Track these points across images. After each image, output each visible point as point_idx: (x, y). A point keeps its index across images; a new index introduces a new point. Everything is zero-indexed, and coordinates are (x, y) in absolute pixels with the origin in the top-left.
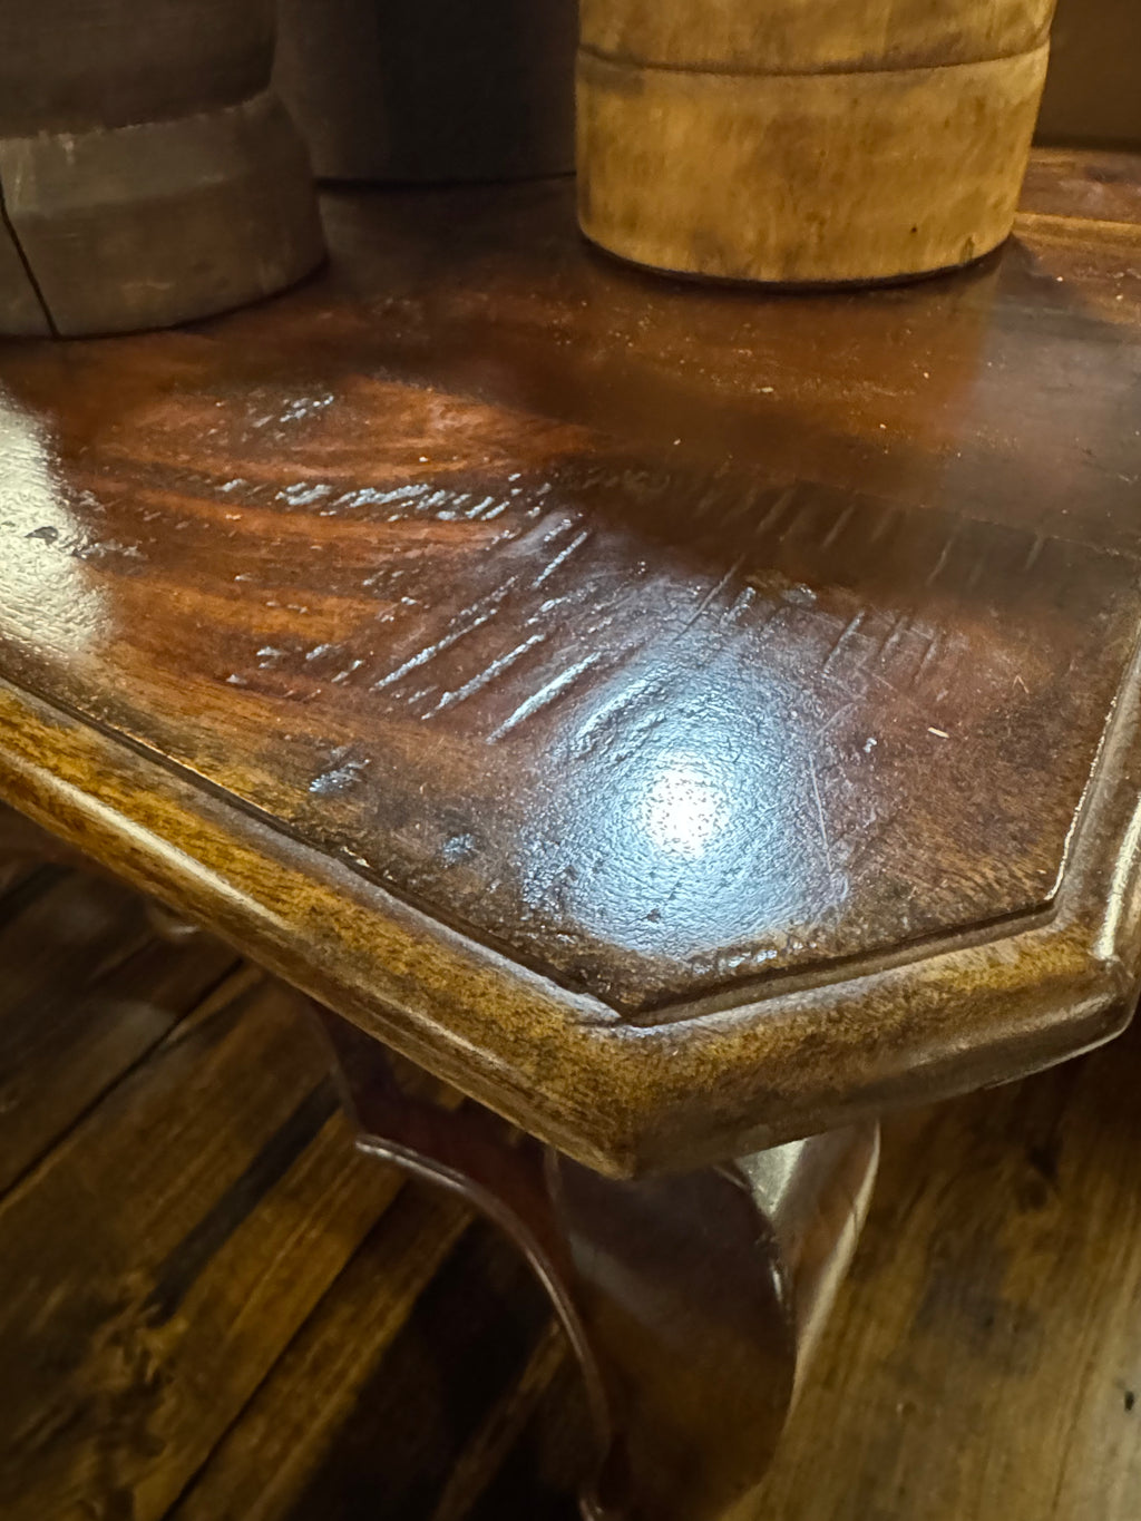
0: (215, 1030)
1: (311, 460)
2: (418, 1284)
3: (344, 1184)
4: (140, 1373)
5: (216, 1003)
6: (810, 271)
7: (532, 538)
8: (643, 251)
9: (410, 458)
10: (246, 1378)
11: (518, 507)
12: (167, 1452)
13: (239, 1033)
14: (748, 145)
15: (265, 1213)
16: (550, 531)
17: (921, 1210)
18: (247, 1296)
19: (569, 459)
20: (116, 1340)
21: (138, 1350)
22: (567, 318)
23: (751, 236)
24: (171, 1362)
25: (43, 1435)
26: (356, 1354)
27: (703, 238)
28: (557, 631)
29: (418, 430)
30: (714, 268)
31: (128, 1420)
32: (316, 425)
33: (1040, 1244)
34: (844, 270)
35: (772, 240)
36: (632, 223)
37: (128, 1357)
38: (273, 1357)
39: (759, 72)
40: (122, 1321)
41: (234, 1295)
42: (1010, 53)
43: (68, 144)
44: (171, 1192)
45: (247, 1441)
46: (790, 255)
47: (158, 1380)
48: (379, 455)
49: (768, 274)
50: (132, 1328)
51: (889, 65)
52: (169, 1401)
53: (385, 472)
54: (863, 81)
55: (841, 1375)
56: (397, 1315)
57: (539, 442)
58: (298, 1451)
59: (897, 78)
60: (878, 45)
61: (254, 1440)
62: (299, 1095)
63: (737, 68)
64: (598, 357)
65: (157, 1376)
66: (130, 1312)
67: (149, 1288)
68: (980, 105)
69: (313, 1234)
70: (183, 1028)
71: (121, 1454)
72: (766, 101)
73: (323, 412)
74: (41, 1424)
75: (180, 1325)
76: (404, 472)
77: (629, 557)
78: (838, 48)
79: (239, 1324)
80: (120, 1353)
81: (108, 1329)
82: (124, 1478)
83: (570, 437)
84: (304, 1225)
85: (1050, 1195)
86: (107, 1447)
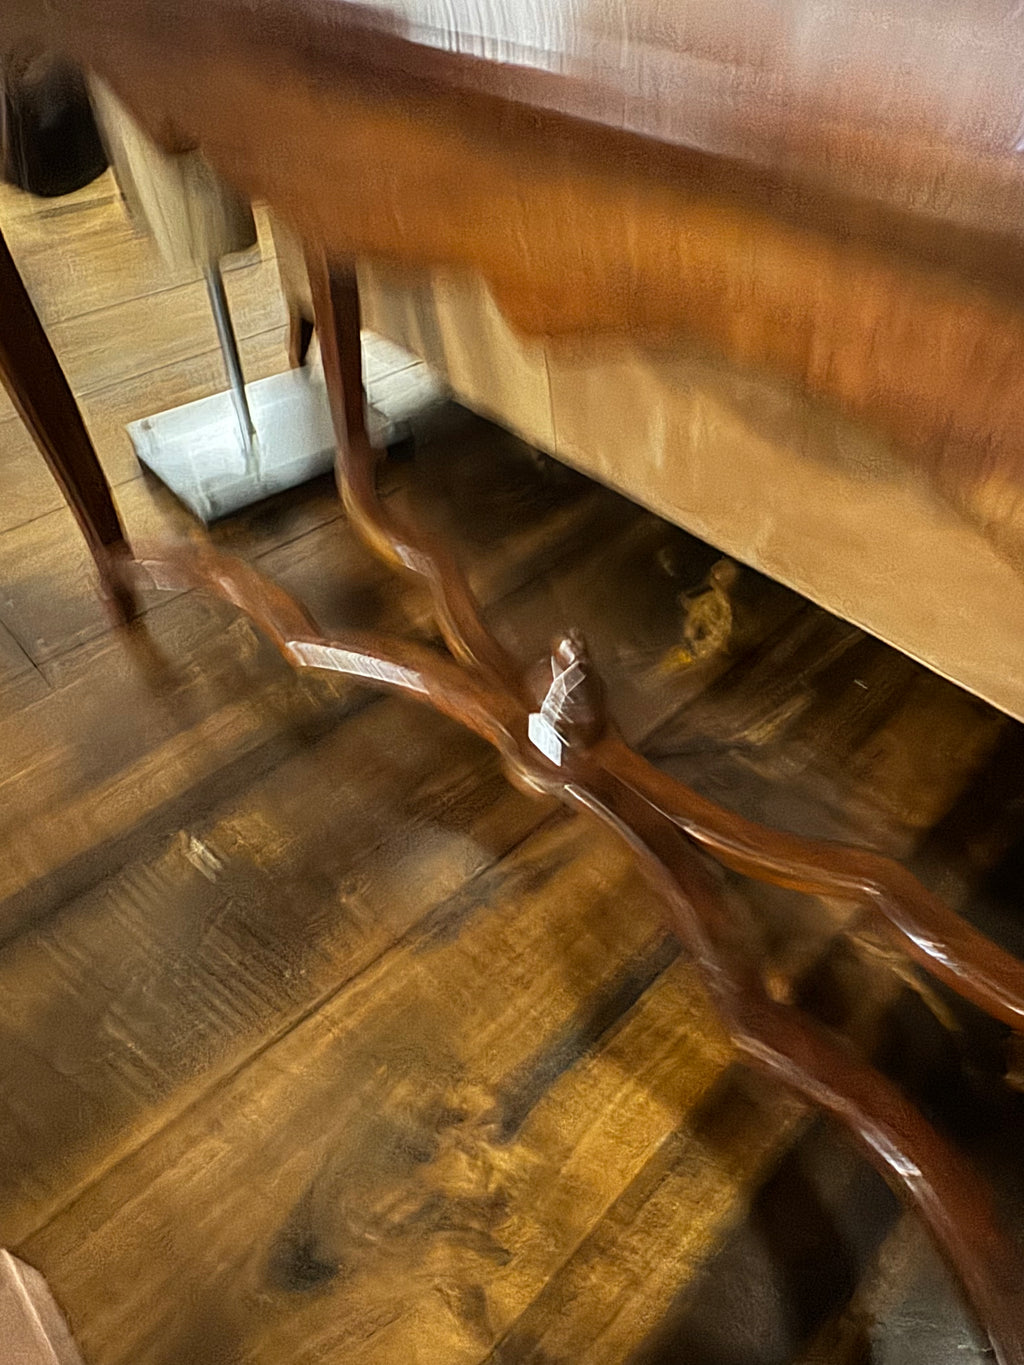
12: (517, 1263)
15: (590, 1064)
18: (578, 1138)
21: (482, 1162)
31: (476, 1224)
37: (473, 1165)
44: (501, 1020)
47: (500, 1197)
50: (476, 1139)
52: (512, 1217)
58: (635, 1301)
61: (593, 1279)
62: (616, 962)
65: (500, 1191)
66: (471, 1124)
67: (488, 1107)
70: (501, 867)
75: (517, 1148)
79: (571, 1162)
80: (463, 1158)
84: (629, 1087)
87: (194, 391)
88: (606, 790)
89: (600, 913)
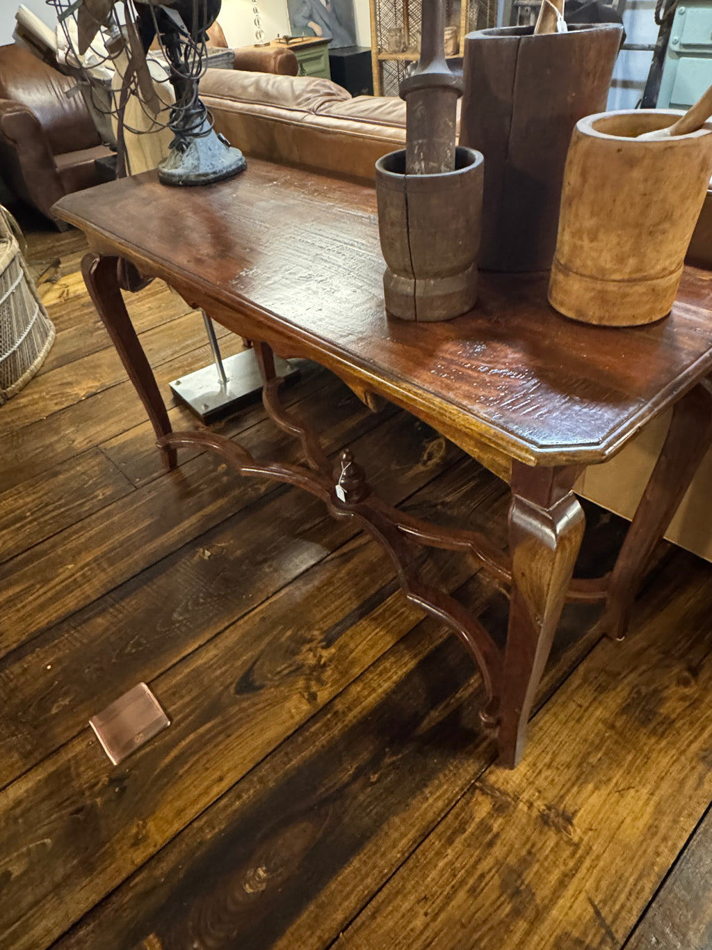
0: (346, 558)
1: (483, 362)
2: (420, 657)
3: (395, 619)
4: (320, 661)
5: (345, 549)
6: (605, 323)
7: (530, 383)
8: (563, 311)
9: (504, 364)
10: (356, 671)
11: (526, 377)
12: (329, 685)
13: (356, 560)
14: (593, 294)
15: (364, 623)
16: (533, 382)
17: (632, 676)
18: (357, 646)
19: (538, 367)
20: (310, 650)
21: (318, 655)
22: (541, 329)
23: (591, 313)
24: (330, 660)
25: (286, 672)
26: (396, 673)
27: (579, 312)
28: (533, 400)
29: (506, 357)
30: (581, 319)
31: (315, 673)
32: (483, 353)
33: (683, 698)
34: (615, 324)
35: (597, 314)
36: (562, 304)
37: (315, 656)
38: (366, 667)
39: (597, 279)
40: (313, 645)
41: (352, 645)
42: (663, 277)
43: (432, 282)
44: (328, 609)
45: (357, 688)
46: (601, 318)
47: (325, 665)
48: (497, 362)
49: (595, 323)
50: (316, 648)
51: (629, 281)
52: (329, 672)
53: (499, 366)
54: (621, 284)
55: (584, 719)
56: (412, 664)
57: (532, 363)
58: (374, 695)
59: (630, 284)
60: (626, 277)
61: (359, 689)
62: (377, 587)
63: (592, 277)
64: (547, 342)
65: (325, 663)
66: (315, 642)
67: (321, 637)
68: (653, 290)
69: (382, 633)
70: (332, 556)
71: (313, 683)
72: (599, 286)
73: (484, 350)
74: (285, 669)
75: (333, 650)
76: (503, 367)
77: (547, 389)
78: (617, 277)
79: (354, 654)
80: (312, 654)
81: (308, 646)
82: (314, 689)
83: (539, 363)
84: (378, 630)
85: (693, 683)
86: (308, 680)
87: (196, 366)
88: (367, 514)
89: (372, 569)
